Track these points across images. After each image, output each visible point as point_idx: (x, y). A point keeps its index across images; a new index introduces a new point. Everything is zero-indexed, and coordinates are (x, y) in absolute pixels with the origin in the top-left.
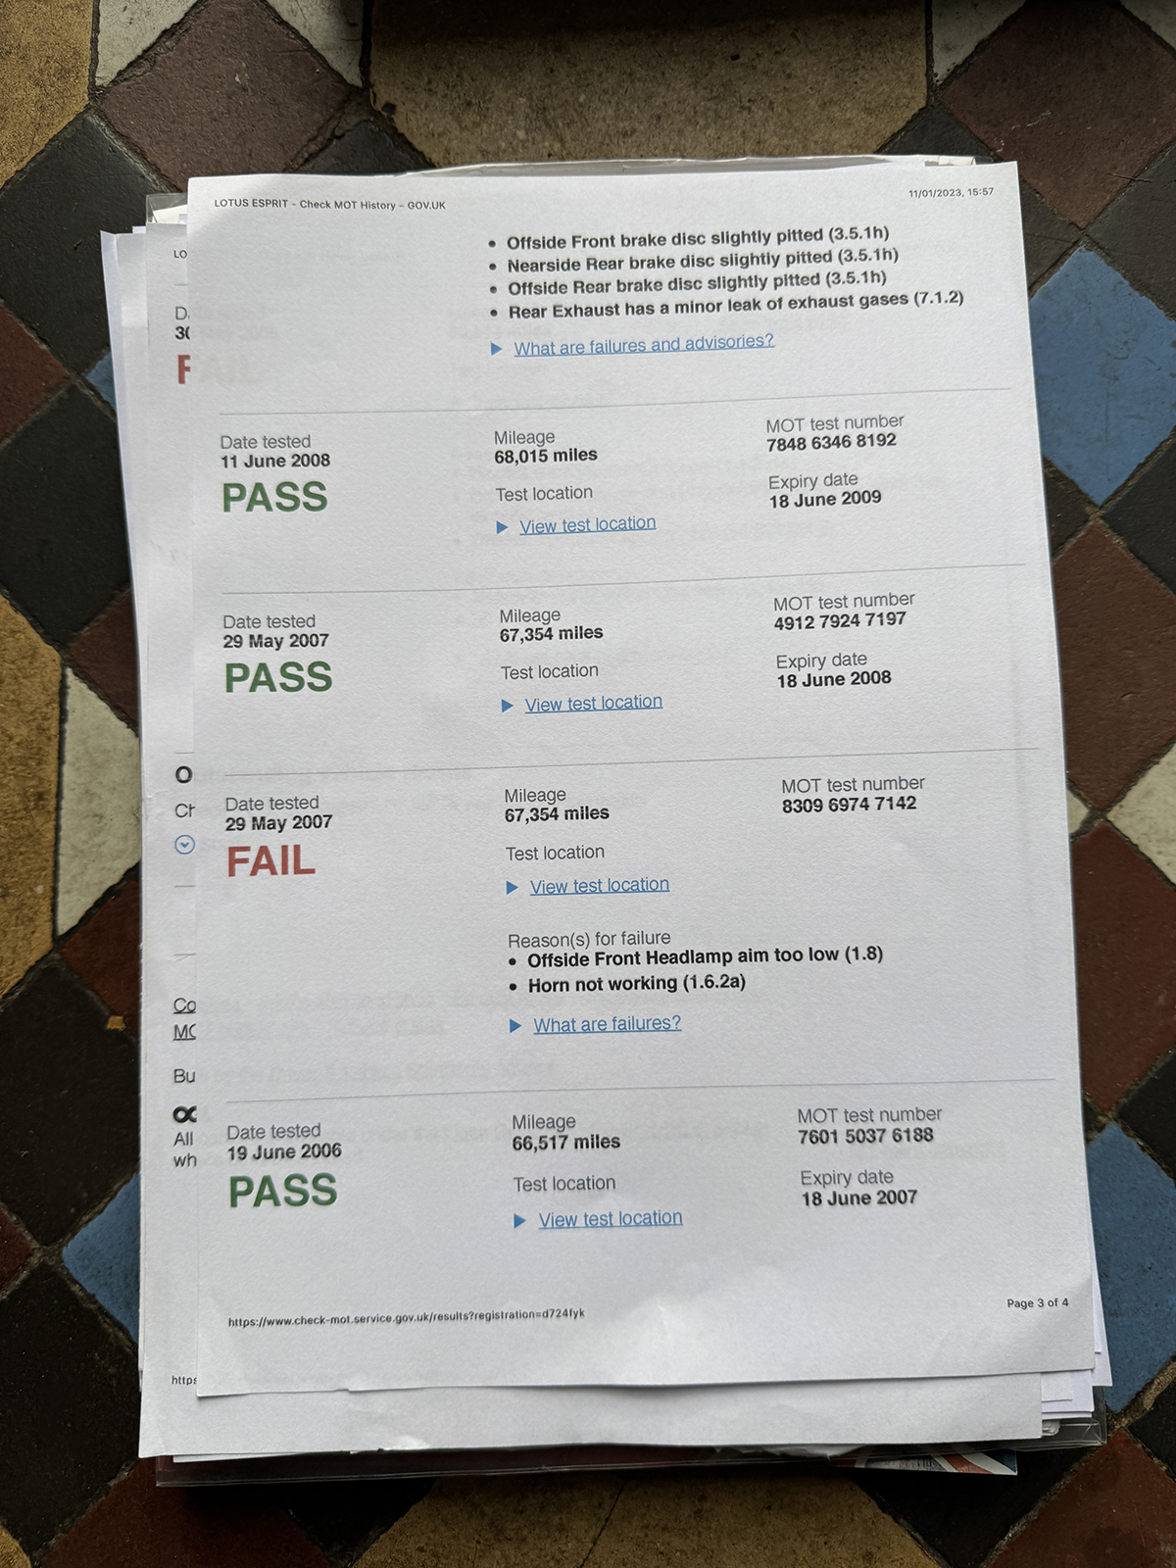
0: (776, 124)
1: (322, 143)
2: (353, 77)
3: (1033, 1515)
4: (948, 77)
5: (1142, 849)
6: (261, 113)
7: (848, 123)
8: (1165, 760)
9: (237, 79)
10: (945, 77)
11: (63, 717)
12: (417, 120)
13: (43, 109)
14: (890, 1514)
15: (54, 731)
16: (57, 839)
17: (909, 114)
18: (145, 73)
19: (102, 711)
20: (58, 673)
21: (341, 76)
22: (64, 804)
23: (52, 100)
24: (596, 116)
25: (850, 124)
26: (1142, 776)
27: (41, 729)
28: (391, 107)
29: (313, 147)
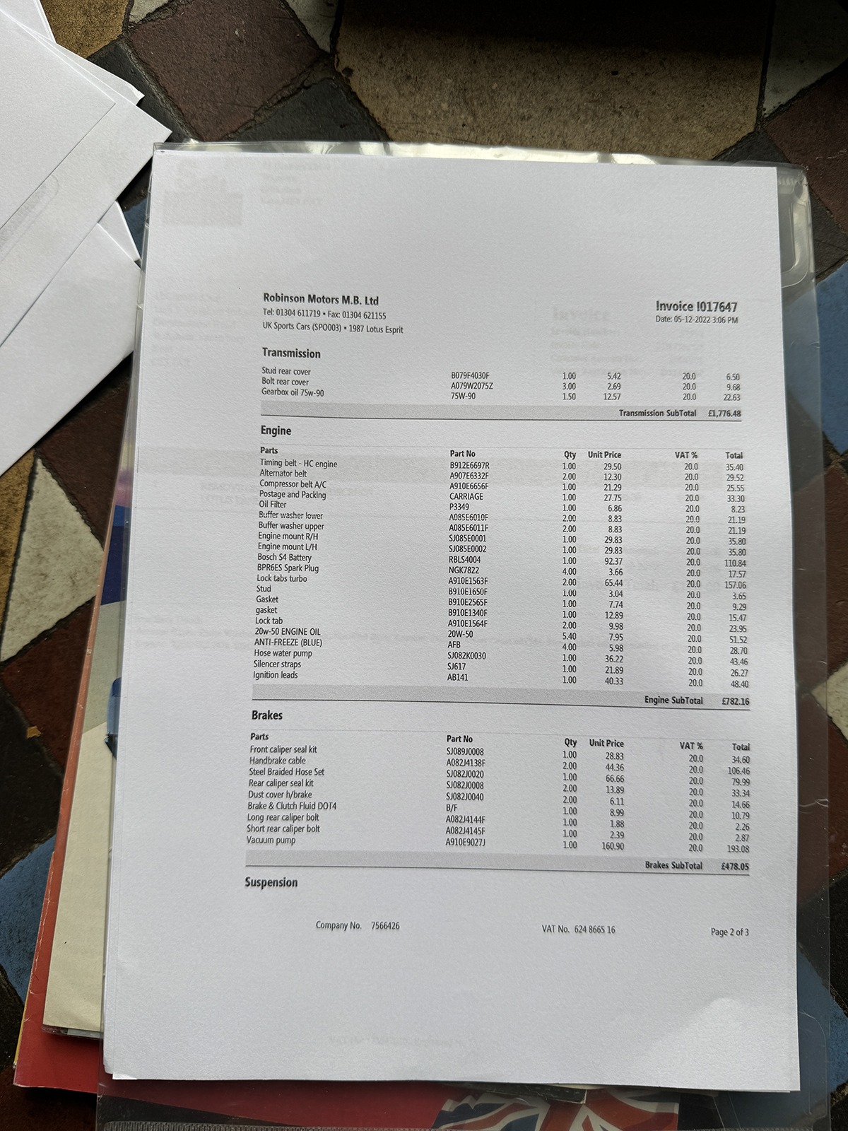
0: (638, 127)
1: (293, 90)
2: (324, 44)
4: (774, 113)
5: (836, 721)
6: (250, 61)
9: (237, 33)
10: (771, 112)
11: (29, 496)
12: (368, 84)
13: (86, 33)
15: (21, 505)
16: (10, 588)
17: (740, 136)
18: (167, 17)
19: (60, 495)
20: (31, 462)
21: (315, 42)
22: (20, 562)
23: (94, 27)
24: (504, 101)
25: (694, 137)
27: (11, 502)
28: (349, 71)
29: (286, 93)
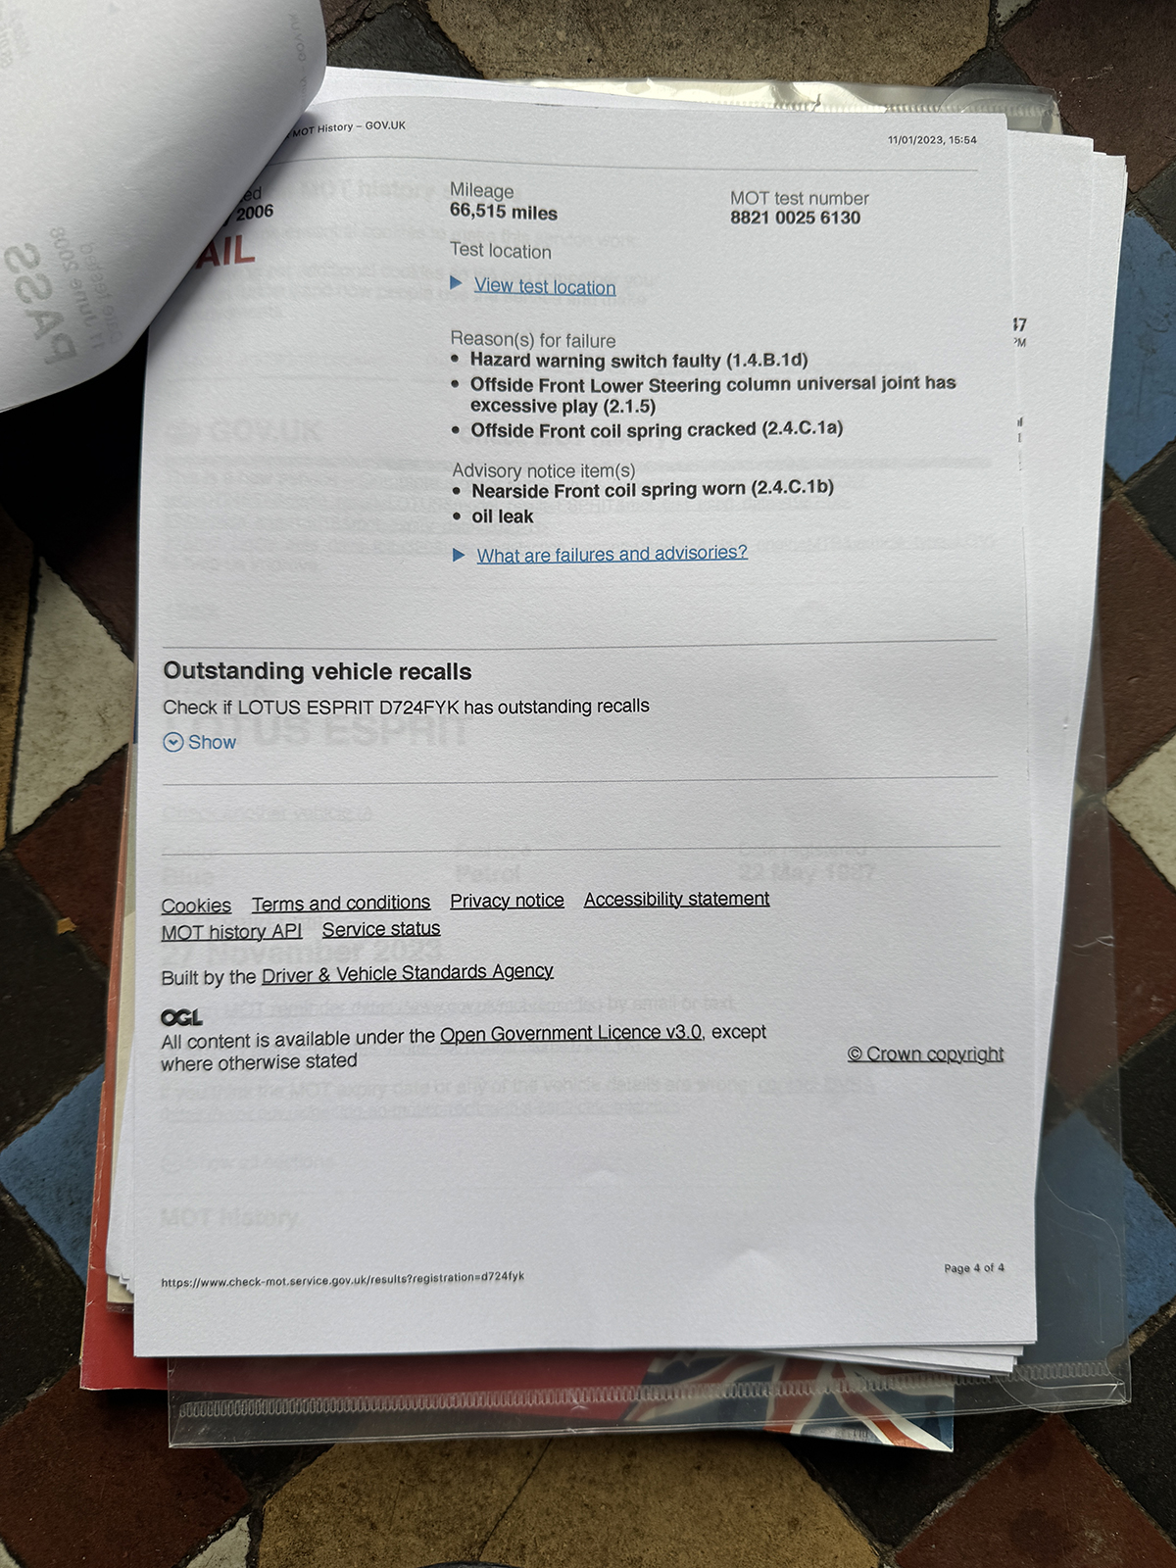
0: (828, 51)
3: (962, 1493)
4: (1011, 19)
5: (1134, 836)
7: (904, 58)
8: (1165, 748)
10: (1008, 18)
11: (32, 609)
14: (819, 1482)
15: (23, 620)
16: (18, 734)
17: (968, 54)
19: (76, 605)
20: (31, 561)
22: (27, 698)
24: (642, 24)
25: (905, 58)
26: (1141, 763)
27: (8, 618)
